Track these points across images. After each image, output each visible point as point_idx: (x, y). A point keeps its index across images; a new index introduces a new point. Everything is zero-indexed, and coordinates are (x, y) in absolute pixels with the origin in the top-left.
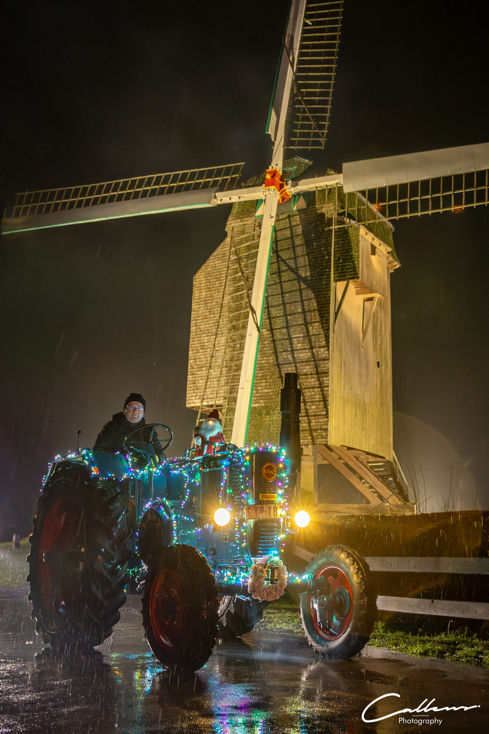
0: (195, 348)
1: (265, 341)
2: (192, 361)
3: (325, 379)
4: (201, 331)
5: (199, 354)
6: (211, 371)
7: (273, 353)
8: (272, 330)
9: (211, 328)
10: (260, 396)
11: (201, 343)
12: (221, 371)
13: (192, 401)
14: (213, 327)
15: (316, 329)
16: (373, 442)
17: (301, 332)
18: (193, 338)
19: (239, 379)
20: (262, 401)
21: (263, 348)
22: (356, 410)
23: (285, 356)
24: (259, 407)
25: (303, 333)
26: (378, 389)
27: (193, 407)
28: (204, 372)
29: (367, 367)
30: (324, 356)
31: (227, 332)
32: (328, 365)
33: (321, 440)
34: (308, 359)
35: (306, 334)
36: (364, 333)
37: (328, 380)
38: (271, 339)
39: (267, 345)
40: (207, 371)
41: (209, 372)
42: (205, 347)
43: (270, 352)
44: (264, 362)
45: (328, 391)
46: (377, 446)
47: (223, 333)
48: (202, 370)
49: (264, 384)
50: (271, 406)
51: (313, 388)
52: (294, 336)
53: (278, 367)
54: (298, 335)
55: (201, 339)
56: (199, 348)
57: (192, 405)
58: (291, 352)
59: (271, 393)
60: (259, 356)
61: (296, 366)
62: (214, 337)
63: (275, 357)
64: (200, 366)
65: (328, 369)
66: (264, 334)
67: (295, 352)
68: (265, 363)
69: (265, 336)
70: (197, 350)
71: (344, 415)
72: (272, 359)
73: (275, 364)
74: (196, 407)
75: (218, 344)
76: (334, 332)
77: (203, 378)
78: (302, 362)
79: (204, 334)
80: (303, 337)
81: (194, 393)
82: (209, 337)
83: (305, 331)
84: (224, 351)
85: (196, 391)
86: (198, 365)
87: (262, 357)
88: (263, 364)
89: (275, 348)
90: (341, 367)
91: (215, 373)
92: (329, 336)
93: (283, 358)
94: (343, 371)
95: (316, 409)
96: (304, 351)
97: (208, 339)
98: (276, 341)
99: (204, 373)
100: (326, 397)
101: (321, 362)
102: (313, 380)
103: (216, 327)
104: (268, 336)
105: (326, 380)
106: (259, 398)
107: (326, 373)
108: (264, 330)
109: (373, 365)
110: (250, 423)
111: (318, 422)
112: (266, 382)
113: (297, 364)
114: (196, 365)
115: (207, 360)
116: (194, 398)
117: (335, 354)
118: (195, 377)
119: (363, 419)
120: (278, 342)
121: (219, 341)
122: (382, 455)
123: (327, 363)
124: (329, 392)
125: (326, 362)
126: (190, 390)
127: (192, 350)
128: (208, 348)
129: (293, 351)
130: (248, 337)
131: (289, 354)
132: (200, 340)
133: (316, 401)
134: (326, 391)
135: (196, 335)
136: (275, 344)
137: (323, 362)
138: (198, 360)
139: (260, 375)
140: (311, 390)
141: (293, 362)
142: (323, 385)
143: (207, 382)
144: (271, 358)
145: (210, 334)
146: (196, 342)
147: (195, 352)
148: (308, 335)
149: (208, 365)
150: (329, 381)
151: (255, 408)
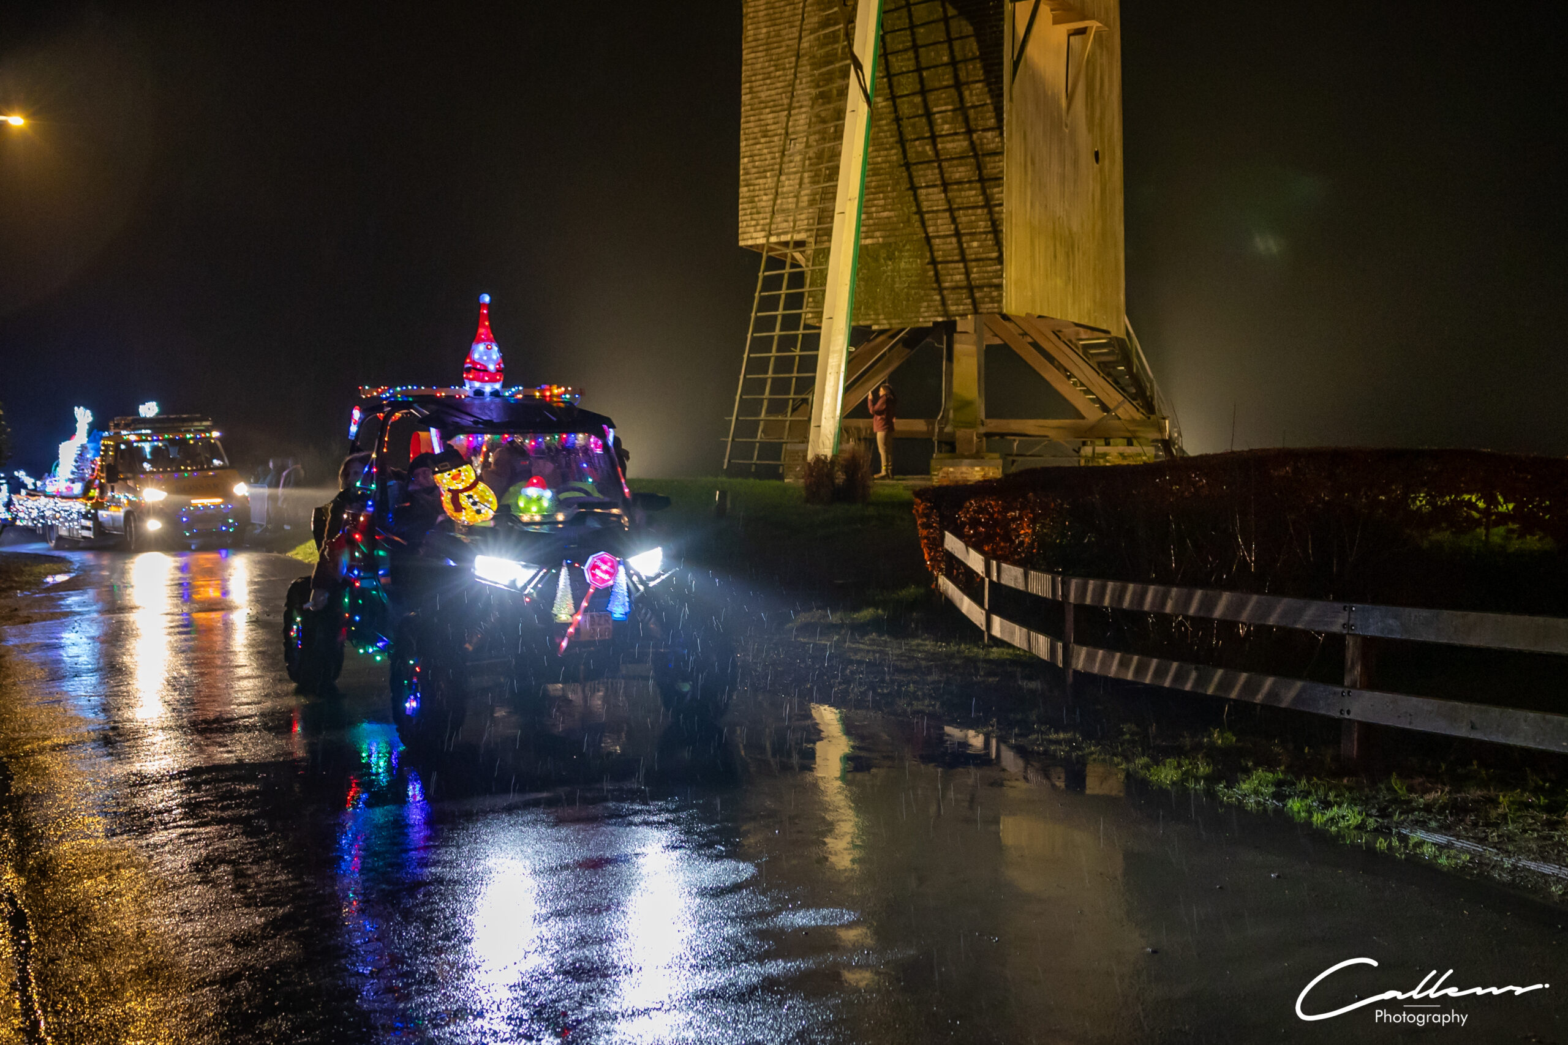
0: (751, 136)
1: (881, 119)
2: (746, 160)
3: (996, 190)
4: (761, 102)
5: (758, 146)
6: (783, 178)
7: (897, 142)
8: (893, 98)
9: (779, 96)
10: (874, 224)
11: (760, 126)
12: (801, 179)
13: (748, 236)
14: (784, 95)
15: (977, 95)
16: (1087, 304)
17: (950, 100)
18: (746, 117)
19: (835, 193)
20: (878, 234)
21: (878, 133)
22: (1055, 246)
23: (920, 149)
24: (872, 244)
25: (953, 103)
26: (1096, 204)
27: (751, 246)
28: (769, 180)
29: (1075, 163)
30: (992, 146)
31: (810, 103)
32: (1001, 164)
33: (990, 305)
34: (963, 152)
35: (958, 106)
36: (1070, 97)
37: (1002, 192)
38: (893, 116)
39: (886, 128)
40: (776, 179)
41: (779, 181)
42: (770, 133)
43: (892, 140)
44: (879, 159)
45: (1002, 212)
46: (1095, 312)
47: (801, 107)
48: (766, 177)
49: (882, 202)
50: (895, 243)
51: (973, 208)
52: (935, 110)
53: (908, 169)
54: (943, 108)
55: (762, 117)
56: (759, 135)
57: (750, 242)
58: (929, 141)
59: (895, 219)
60: (870, 149)
61: (940, 167)
62: (786, 113)
63: (901, 150)
64: (762, 169)
65: (1002, 172)
66: (880, 105)
67: (939, 140)
68: (882, 163)
69: (880, 111)
70: (755, 138)
71: (1033, 256)
72: (895, 155)
73: (902, 163)
74: (757, 246)
75: (794, 126)
76: (1011, 99)
77: (768, 191)
78: (952, 159)
79: (766, 108)
80: (954, 110)
81: (752, 219)
82: (776, 114)
83: (957, 99)
84: (805, 139)
85: (755, 216)
86: (757, 167)
87: (876, 151)
88: (878, 163)
89: (901, 133)
90: (1025, 166)
91: (789, 184)
92: (1002, 108)
93: (917, 152)
94: (1029, 172)
95: (979, 247)
96: (956, 137)
97: (774, 118)
98: (902, 119)
99: (770, 182)
100: (999, 225)
101: (988, 159)
102: (973, 192)
103: (789, 94)
104: (888, 110)
105: (998, 193)
106: (873, 228)
107: (998, 180)
108: (879, 99)
109: (1086, 158)
110: (858, 275)
111: (984, 272)
112: (884, 198)
113: (943, 164)
114: (754, 167)
115: (773, 158)
116: (752, 229)
117: (1013, 142)
118: (754, 190)
119: (1069, 264)
120: (905, 122)
121: (796, 120)
122: (1104, 327)
123: (1000, 161)
124: (1004, 216)
125: (997, 158)
126: (745, 215)
127: (746, 140)
128: (776, 135)
129: (933, 138)
130: (848, 114)
131: (927, 144)
132: (760, 120)
133: (981, 233)
134: (998, 213)
135: (752, 110)
136: (899, 126)
137: (992, 159)
138: (756, 158)
139: (873, 184)
140: (970, 211)
141: (934, 159)
142: (992, 203)
143: (775, 200)
144: (893, 151)
145: (779, 108)
146: (752, 125)
147: (751, 142)
148: (961, 108)
149: (777, 167)
150: (1004, 195)
151: (866, 246)
